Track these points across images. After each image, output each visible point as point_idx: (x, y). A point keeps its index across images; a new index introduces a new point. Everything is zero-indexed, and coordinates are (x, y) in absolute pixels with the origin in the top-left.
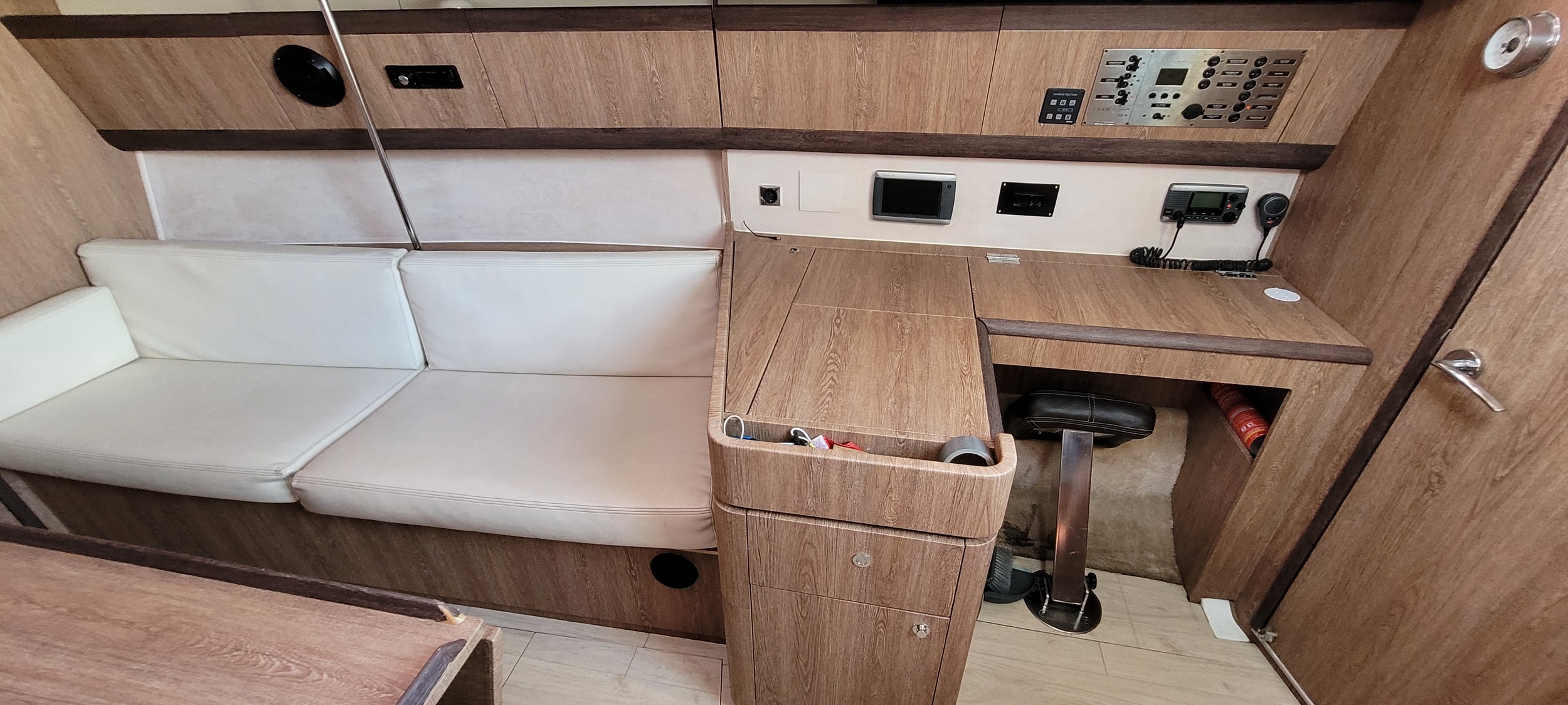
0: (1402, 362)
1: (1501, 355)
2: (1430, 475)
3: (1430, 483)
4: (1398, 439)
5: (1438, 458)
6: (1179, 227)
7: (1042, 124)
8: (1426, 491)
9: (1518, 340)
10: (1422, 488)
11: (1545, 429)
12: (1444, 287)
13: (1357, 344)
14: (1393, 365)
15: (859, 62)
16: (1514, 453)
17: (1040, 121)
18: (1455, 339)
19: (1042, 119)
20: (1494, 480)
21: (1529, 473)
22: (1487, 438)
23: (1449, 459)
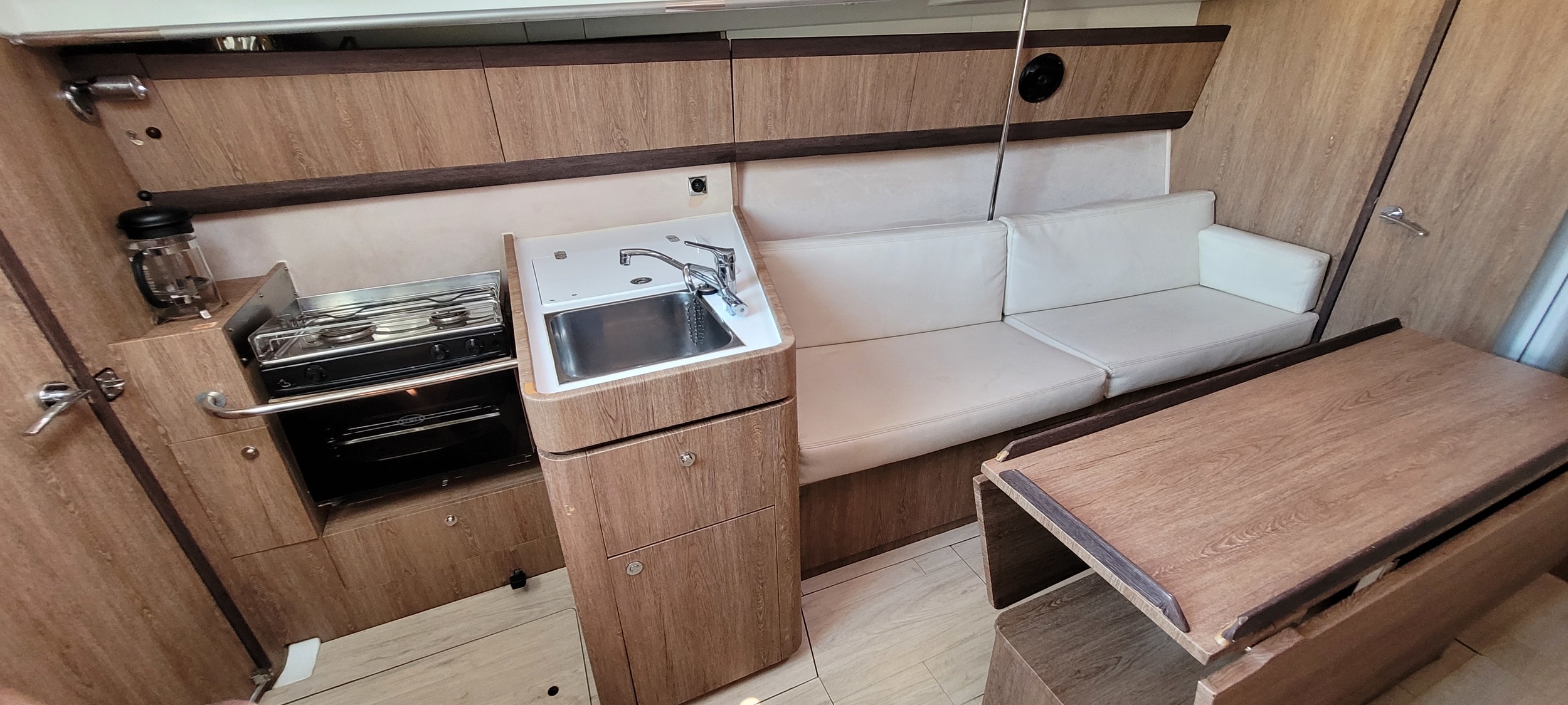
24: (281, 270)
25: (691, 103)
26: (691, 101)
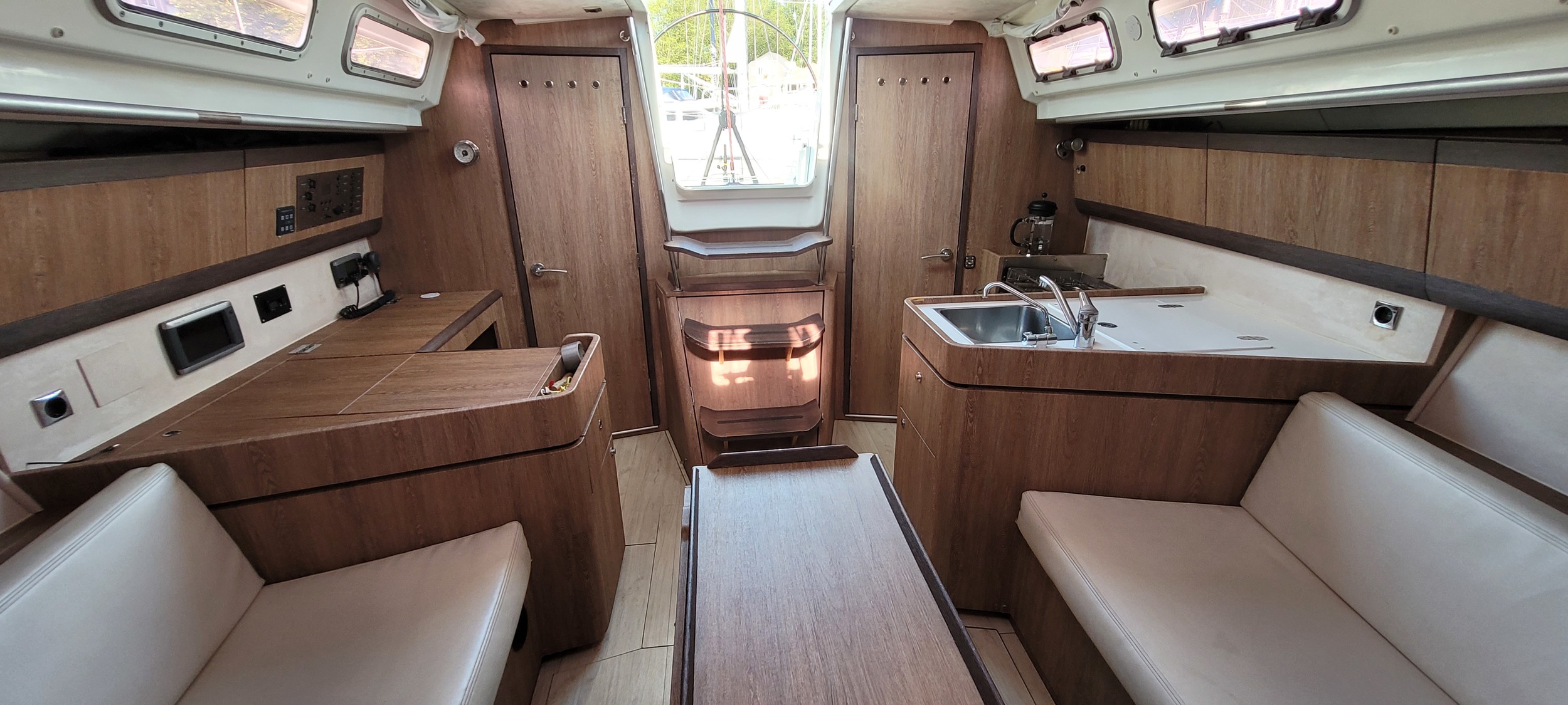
0: (516, 285)
1: (545, 260)
2: (558, 315)
3: (560, 317)
4: (538, 312)
5: (555, 306)
6: (357, 285)
7: (280, 236)
8: (561, 321)
9: (546, 251)
10: (559, 321)
11: (574, 273)
12: (509, 249)
13: (491, 291)
14: (513, 288)
15: (150, 209)
16: (573, 286)
17: (277, 235)
18: (529, 263)
19: (278, 233)
20: (575, 299)
21: (580, 289)
22: (563, 287)
23: (558, 304)
24: (1105, 256)
25: (1371, 208)
26: (1371, 206)
